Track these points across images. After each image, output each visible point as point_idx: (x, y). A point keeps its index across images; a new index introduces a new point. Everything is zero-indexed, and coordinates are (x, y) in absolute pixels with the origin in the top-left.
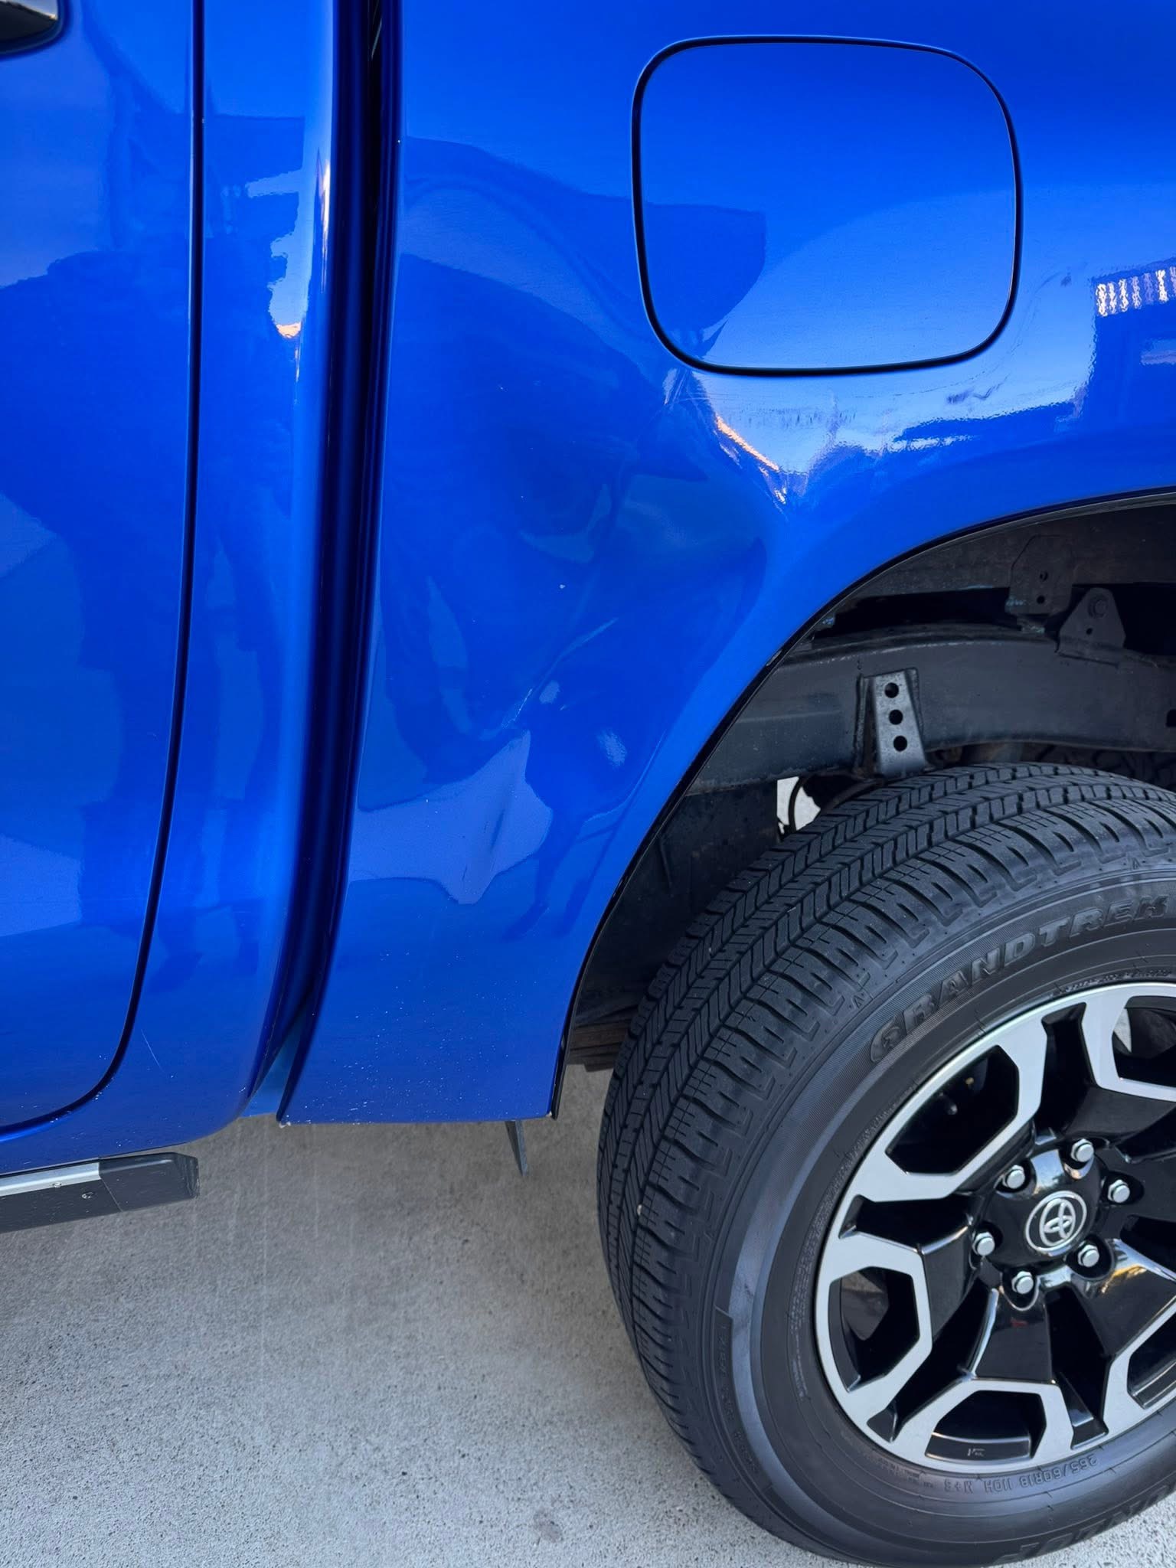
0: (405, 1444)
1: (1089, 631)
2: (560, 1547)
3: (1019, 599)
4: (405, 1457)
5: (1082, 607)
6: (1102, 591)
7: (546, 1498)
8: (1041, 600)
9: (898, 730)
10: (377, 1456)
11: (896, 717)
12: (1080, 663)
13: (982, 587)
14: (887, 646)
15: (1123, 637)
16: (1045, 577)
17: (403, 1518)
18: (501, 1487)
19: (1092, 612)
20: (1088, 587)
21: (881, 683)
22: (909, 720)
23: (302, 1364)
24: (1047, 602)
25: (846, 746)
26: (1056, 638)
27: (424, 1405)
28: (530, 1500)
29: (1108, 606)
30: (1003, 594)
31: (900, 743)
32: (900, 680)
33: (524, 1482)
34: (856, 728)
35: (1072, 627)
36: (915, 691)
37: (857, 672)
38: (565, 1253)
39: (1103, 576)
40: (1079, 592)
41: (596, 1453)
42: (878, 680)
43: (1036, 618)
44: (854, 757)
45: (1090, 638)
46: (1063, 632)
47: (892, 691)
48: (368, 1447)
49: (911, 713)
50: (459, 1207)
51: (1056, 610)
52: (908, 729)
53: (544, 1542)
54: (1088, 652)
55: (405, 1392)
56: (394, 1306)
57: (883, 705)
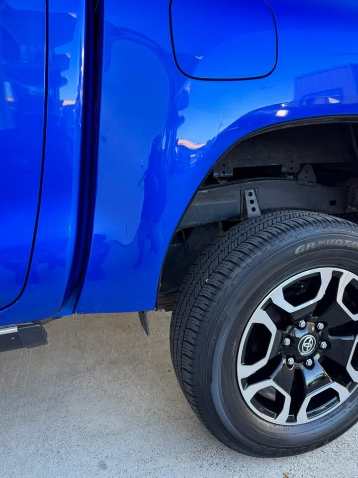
0: (60, 443)
1: (306, 177)
2: (105, 472)
3: (285, 168)
4: (59, 447)
5: (303, 170)
6: (308, 165)
7: (103, 457)
8: (291, 168)
9: (253, 206)
10: (50, 447)
11: (252, 202)
12: (304, 187)
13: (275, 164)
14: (248, 182)
15: (315, 179)
16: (292, 161)
17: (56, 466)
18: (89, 454)
19: (306, 172)
20: (304, 165)
21: (247, 192)
22: (256, 203)
23: (30, 421)
24: (294, 169)
25: (238, 211)
26: (297, 180)
27: (68, 431)
28: (98, 458)
29: (311, 170)
30: (280, 167)
31: (254, 209)
32: (252, 191)
33: (97, 453)
34: (241, 206)
35: (301, 176)
36: (257, 195)
37: (240, 189)
38: (121, 384)
39: (309, 161)
40: (302, 166)
41: (122, 442)
42: (246, 191)
43: (290, 174)
44: (240, 214)
45: (306, 179)
46: (299, 177)
47: (250, 194)
48: (48, 445)
49: (256, 201)
50: (89, 373)
51: (296, 171)
52: (255, 205)
53: (100, 470)
54: (306, 184)
55: (62, 428)
56: (63, 402)
57: (248, 198)
